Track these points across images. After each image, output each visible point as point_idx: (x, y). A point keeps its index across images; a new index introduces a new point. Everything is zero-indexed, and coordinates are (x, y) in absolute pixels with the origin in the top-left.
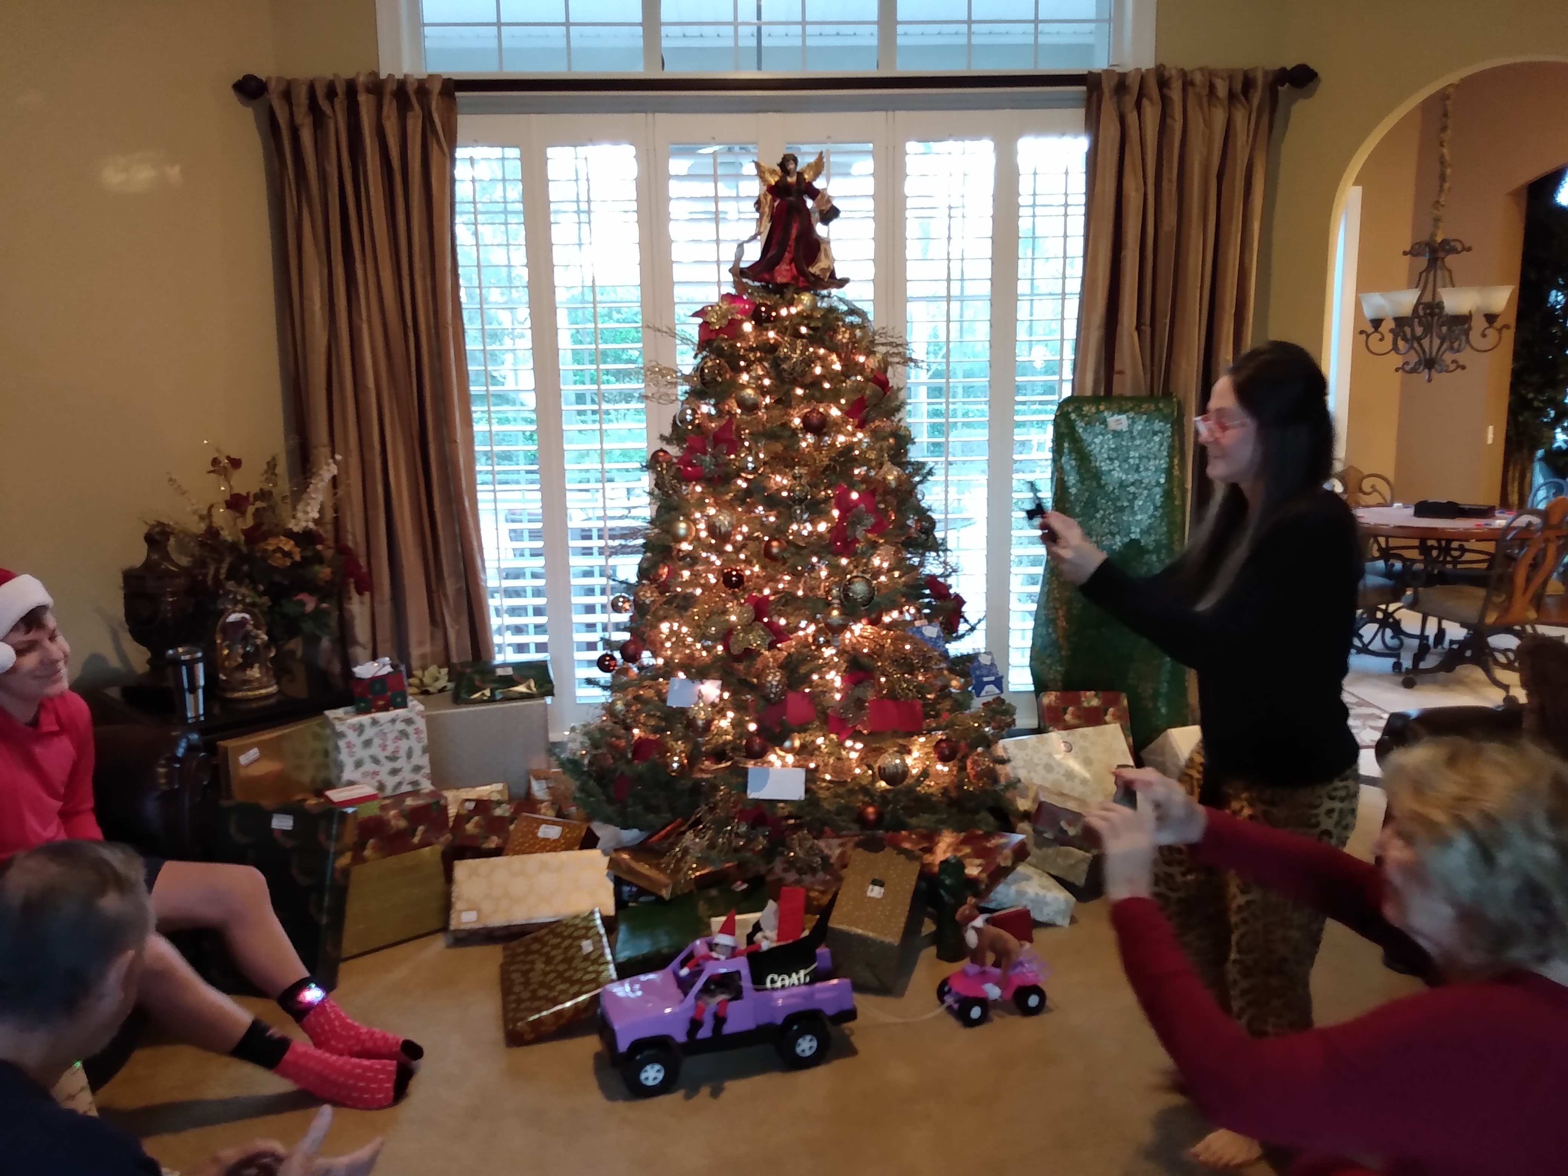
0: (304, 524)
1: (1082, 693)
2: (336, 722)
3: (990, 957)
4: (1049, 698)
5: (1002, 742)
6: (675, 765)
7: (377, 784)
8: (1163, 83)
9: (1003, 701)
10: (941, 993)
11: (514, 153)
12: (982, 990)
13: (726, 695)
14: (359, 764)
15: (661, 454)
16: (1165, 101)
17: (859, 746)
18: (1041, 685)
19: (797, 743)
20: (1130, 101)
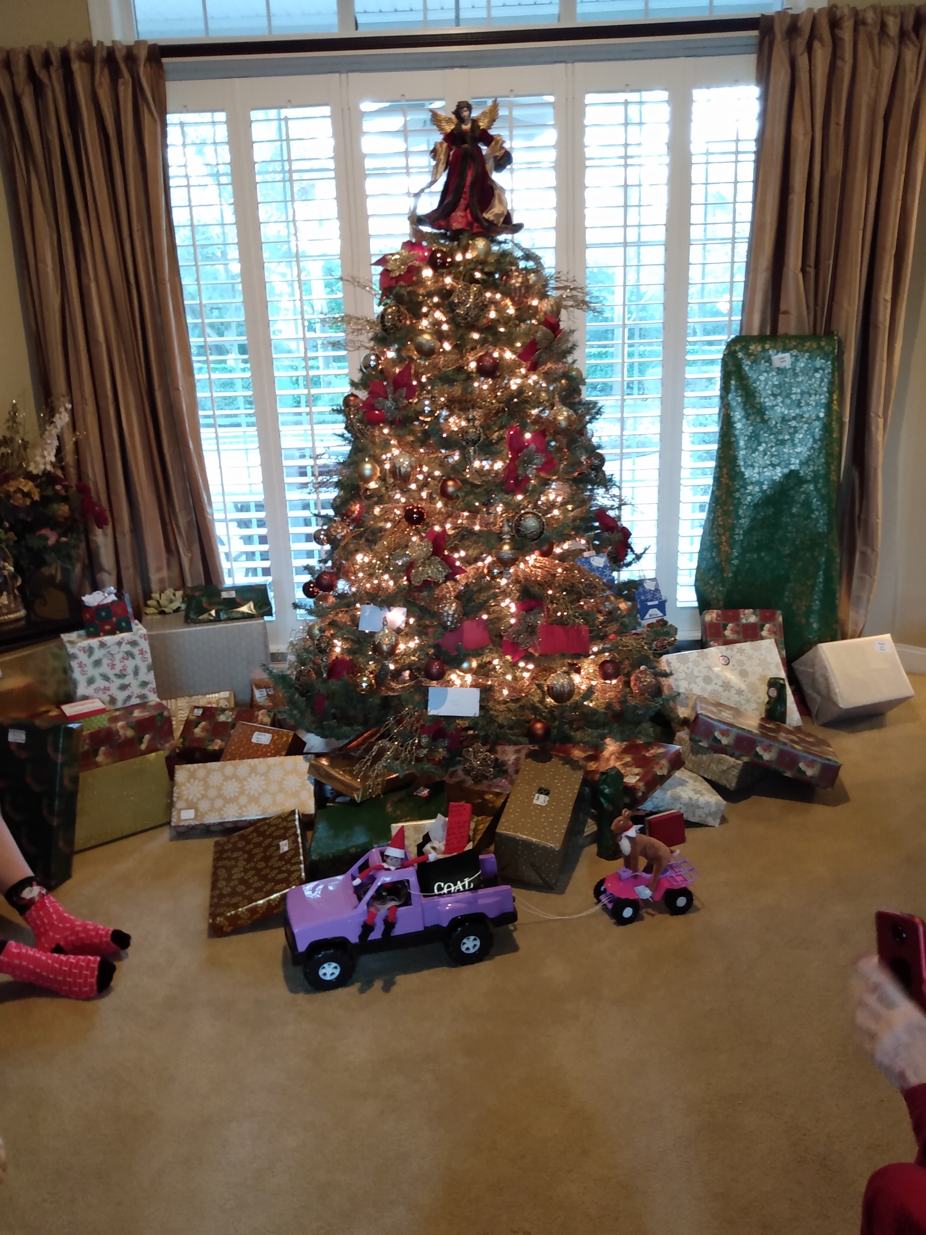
0: (42, 467)
1: (741, 610)
2: (68, 645)
3: (642, 862)
4: (711, 616)
5: (665, 658)
6: (364, 685)
7: (107, 698)
8: (835, 23)
9: (665, 623)
10: (598, 892)
11: (221, 116)
12: (634, 892)
13: (412, 621)
14: (91, 681)
15: (352, 398)
16: (836, 42)
17: (531, 666)
18: (704, 604)
19: (474, 664)
20: (801, 43)
